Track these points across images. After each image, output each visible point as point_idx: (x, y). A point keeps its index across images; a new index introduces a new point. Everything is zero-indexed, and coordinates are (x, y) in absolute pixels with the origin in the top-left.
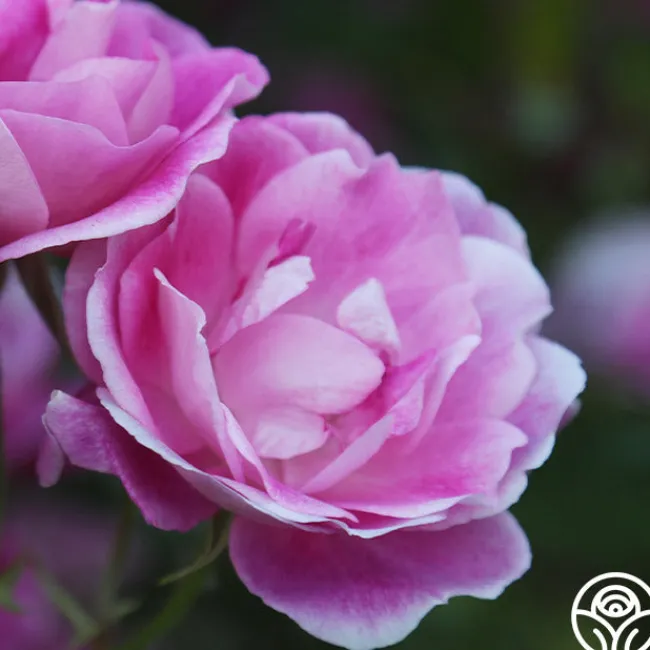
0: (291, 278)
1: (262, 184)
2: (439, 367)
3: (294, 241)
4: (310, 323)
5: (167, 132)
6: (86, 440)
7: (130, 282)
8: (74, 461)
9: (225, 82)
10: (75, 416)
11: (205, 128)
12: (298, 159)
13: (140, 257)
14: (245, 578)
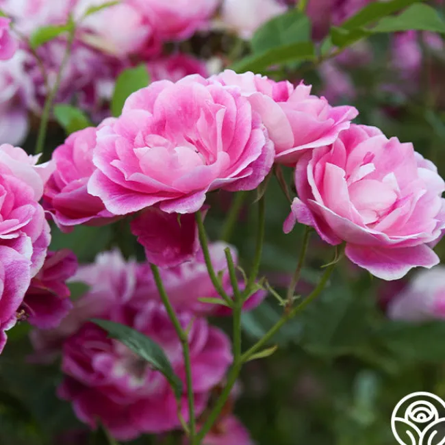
0: (369, 168)
1: (355, 146)
2: (413, 198)
3: (368, 159)
4: (375, 182)
5: (331, 121)
6: (304, 214)
7: (318, 166)
8: (300, 221)
9: (344, 114)
10: (301, 206)
11: (342, 122)
12: (366, 139)
13: (322, 159)
14: (353, 260)
